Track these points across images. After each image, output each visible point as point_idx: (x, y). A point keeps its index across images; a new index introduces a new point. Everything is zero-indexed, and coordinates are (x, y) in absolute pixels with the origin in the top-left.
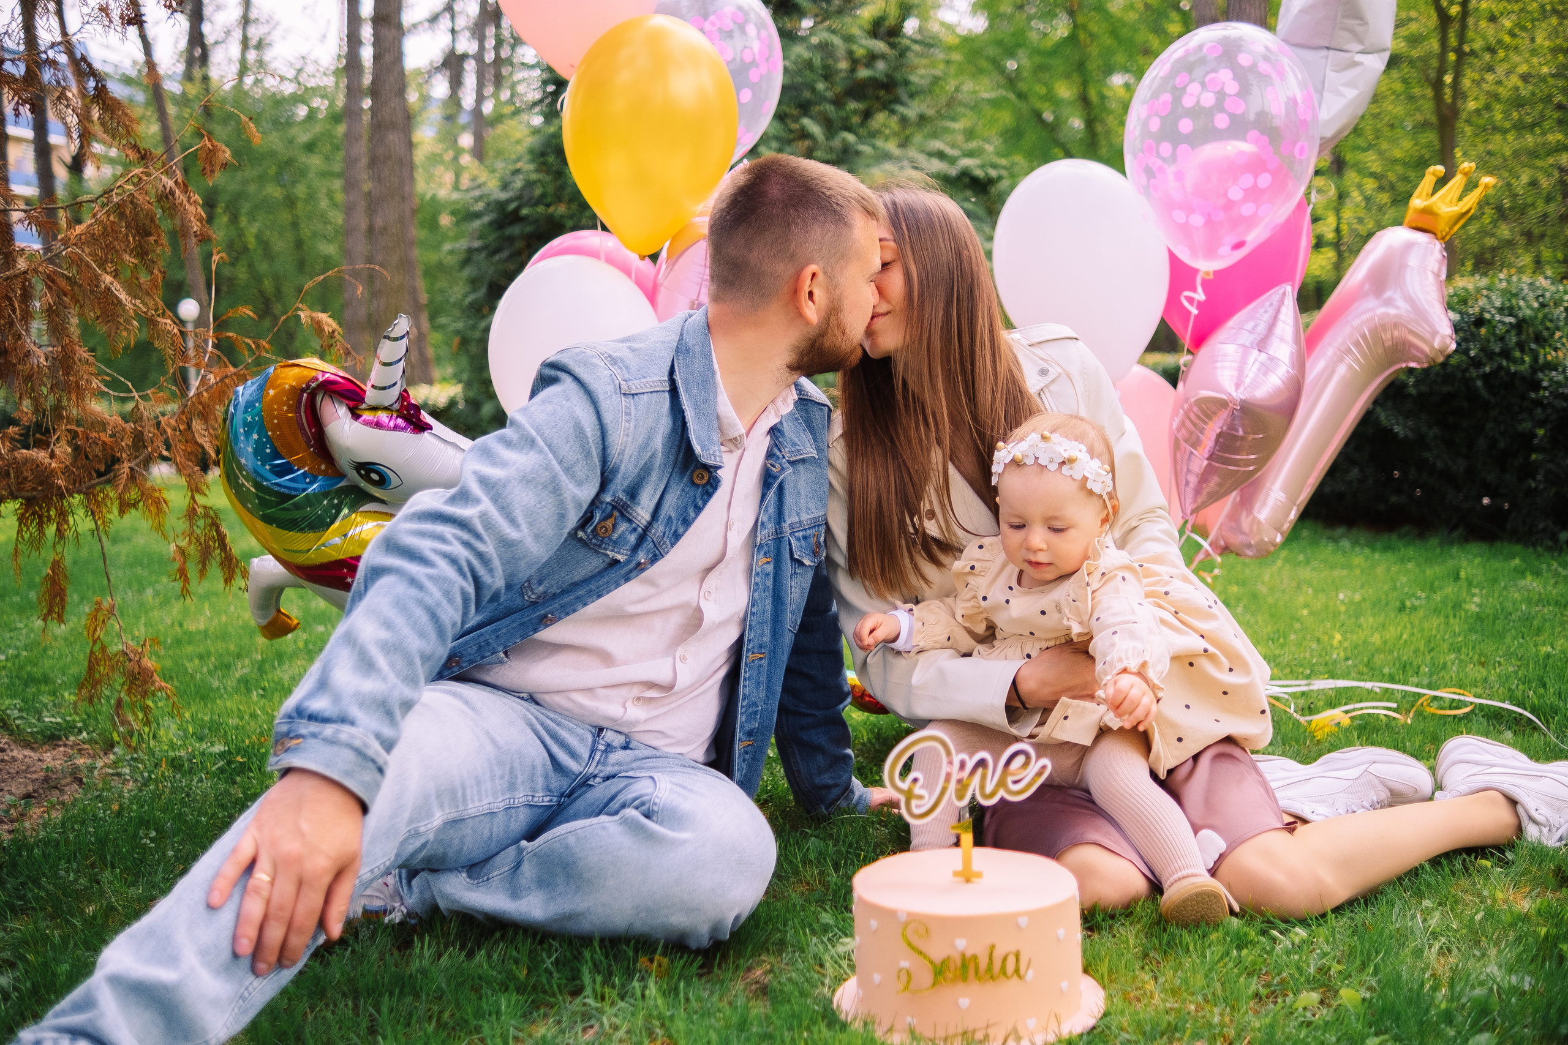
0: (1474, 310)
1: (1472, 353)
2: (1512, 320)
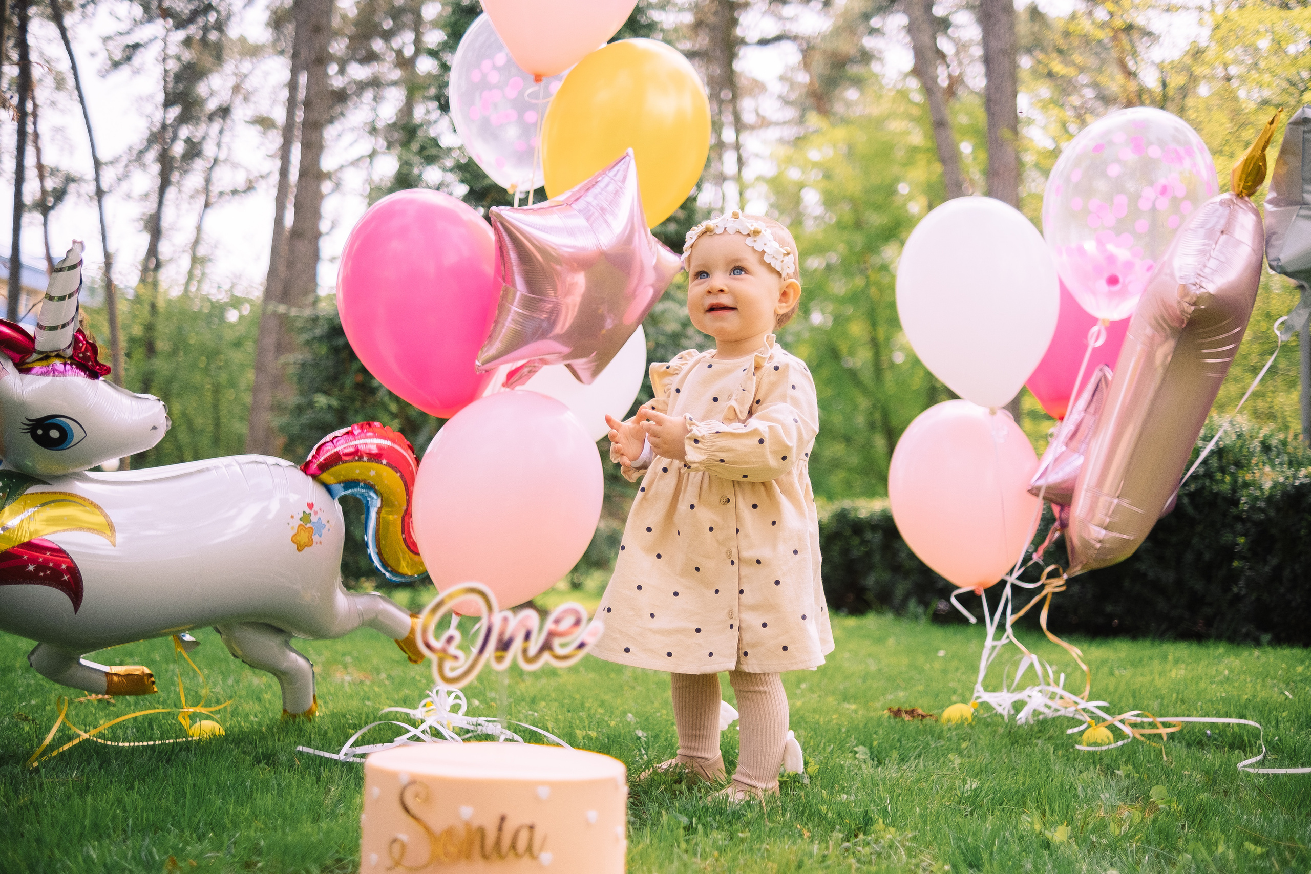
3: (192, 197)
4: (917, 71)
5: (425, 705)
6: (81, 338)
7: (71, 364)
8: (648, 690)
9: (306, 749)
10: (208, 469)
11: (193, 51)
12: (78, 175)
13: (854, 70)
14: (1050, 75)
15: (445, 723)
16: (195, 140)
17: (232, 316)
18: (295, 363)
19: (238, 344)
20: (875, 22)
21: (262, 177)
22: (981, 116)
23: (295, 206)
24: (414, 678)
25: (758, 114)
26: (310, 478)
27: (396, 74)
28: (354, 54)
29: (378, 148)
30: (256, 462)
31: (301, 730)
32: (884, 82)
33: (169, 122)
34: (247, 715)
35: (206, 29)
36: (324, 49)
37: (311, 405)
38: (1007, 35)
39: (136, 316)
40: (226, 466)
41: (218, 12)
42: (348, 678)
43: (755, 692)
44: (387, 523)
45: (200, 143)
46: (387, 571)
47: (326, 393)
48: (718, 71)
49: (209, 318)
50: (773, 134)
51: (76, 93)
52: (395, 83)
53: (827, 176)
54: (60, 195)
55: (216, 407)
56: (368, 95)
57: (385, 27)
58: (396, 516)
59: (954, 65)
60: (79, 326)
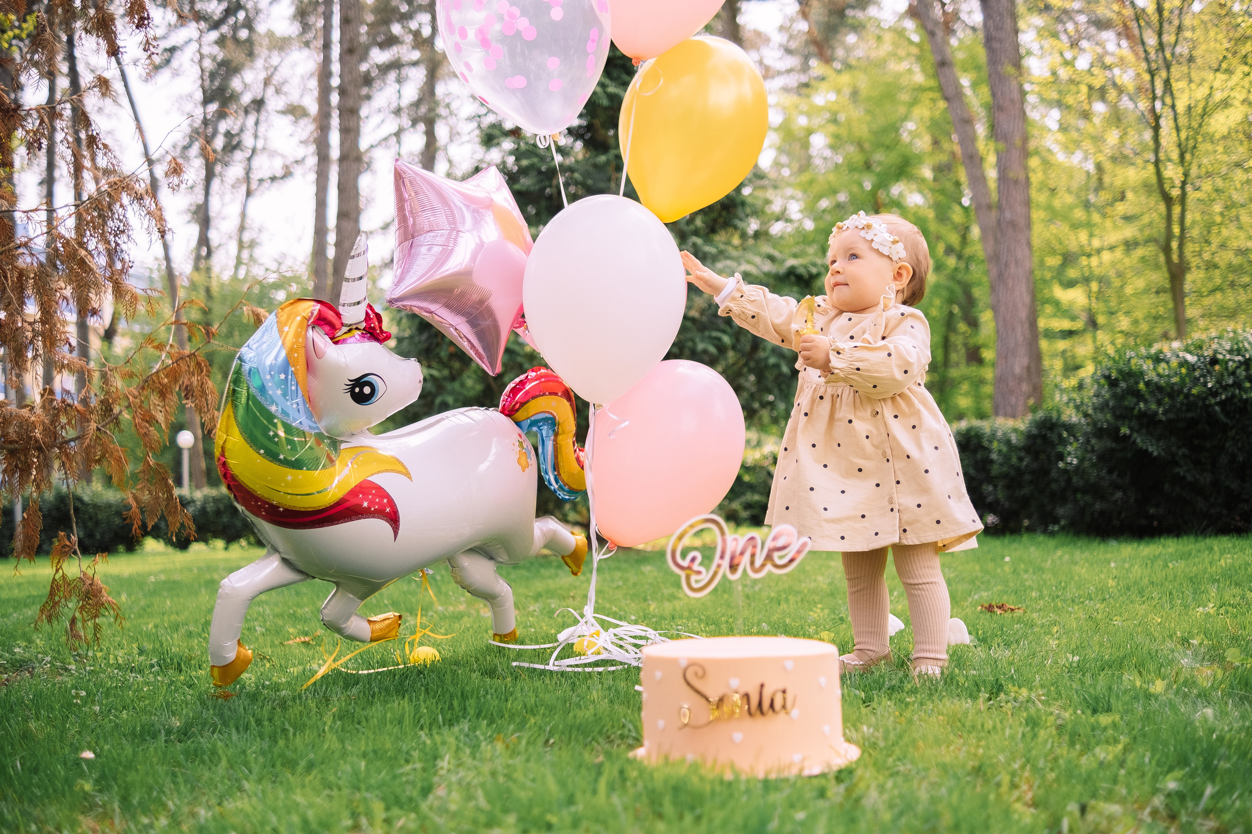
0: (1208, 353)
1: (1210, 385)
2: (1240, 358)
3: (233, 186)
4: (913, 12)
9: (522, 664)
11: (225, 49)
13: (854, 15)
16: (233, 133)
17: (280, 295)
21: (298, 162)
22: (982, 54)
26: (508, 418)
27: (416, 55)
28: (374, 39)
29: (403, 126)
32: (881, 24)
33: (209, 117)
35: (236, 28)
36: (354, 38)
41: (246, 10)
45: (239, 135)
50: (779, 83)
52: (415, 64)
53: (834, 120)
56: (392, 75)
57: (403, 11)
58: (569, 440)
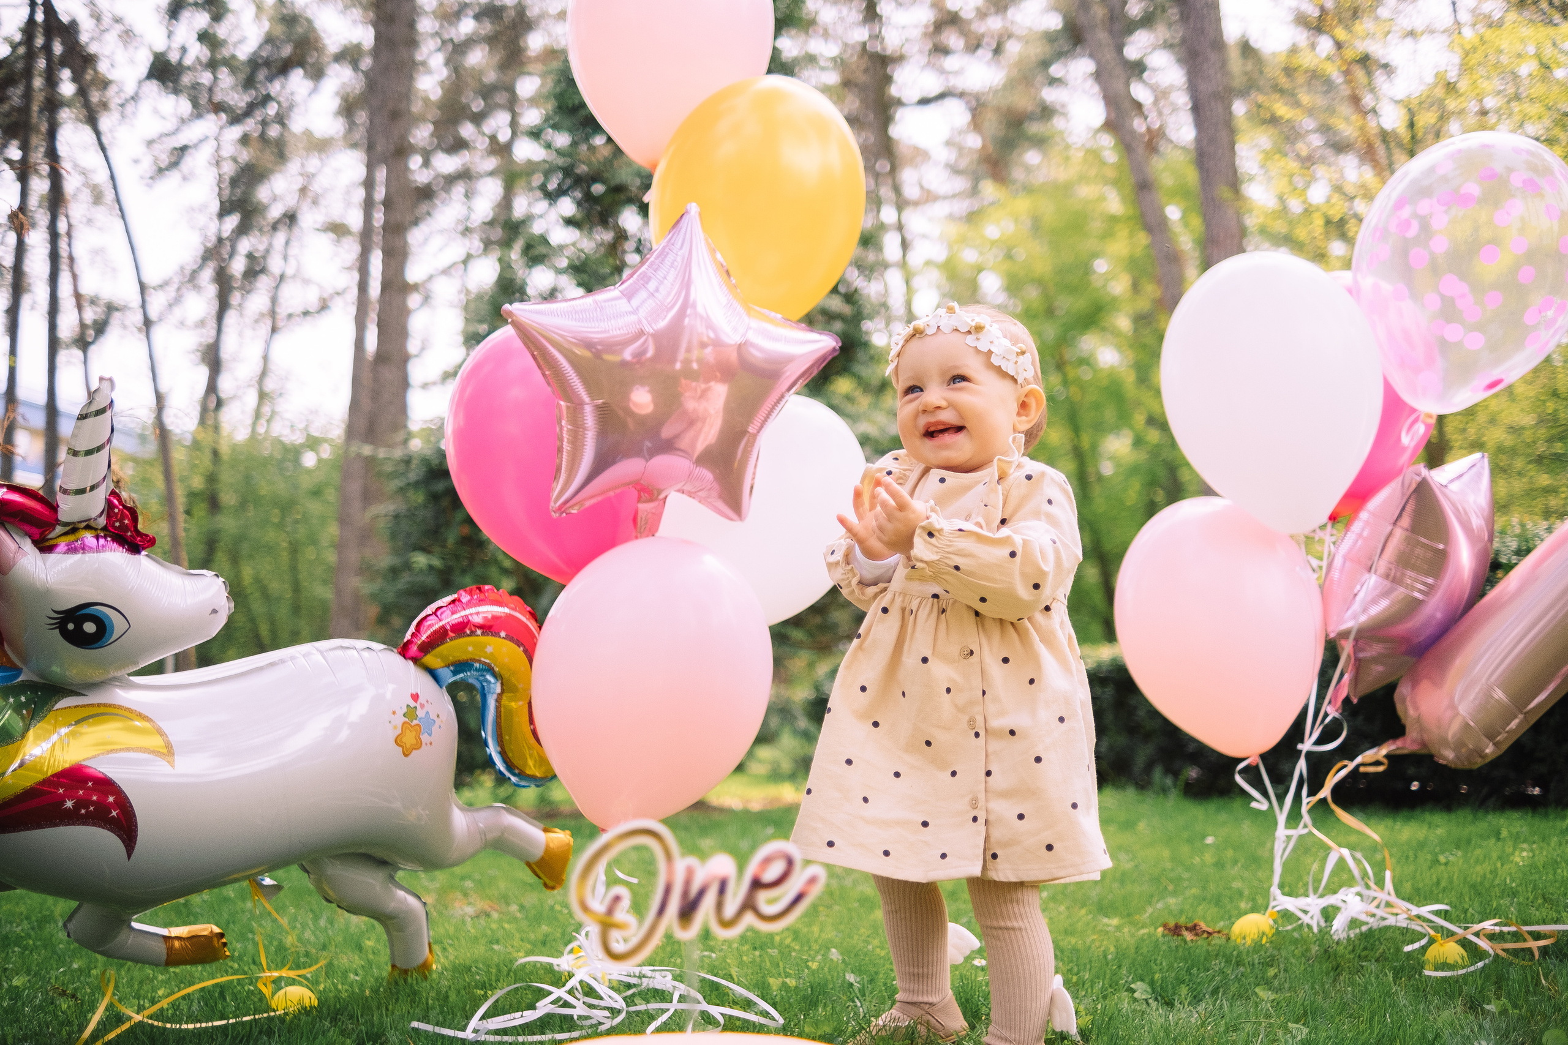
3: (257, 321)
4: (1110, 126)
5: (571, 951)
6: (116, 502)
7: (105, 537)
8: (849, 910)
9: (423, 1026)
10: (282, 661)
11: (251, 150)
12: (123, 303)
13: (1034, 128)
14: (1273, 120)
15: (599, 975)
16: (256, 255)
17: (309, 460)
18: (386, 516)
19: (316, 493)
20: (1056, 70)
21: (338, 294)
22: (1192, 175)
23: (379, 325)
24: (552, 908)
25: (922, 187)
26: (411, 663)
27: (491, 163)
28: (440, 143)
29: (473, 252)
30: (342, 647)
31: (415, 993)
32: (1071, 140)
33: (225, 235)
34: (345, 973)
35: (264, 123)
36: (404, 137)
37: (407, 566)
38: (1219, 76)
39: (195, 466)
40: (304, 656)
41: (279, 103)
42: (470, 910)
43: (1007, 929)
44: (510, 712)
45: (264, 257)
46: (514, 775)
47: (425, 550)
48: (872, 139)
49: (280, 464)
50: (941, 209)
51: (117, 207)
52: (489, 174)
53: (1009, 256)
54: (100, 327)
55: (294, 569)
56: (459, 189)
57: (475, 109)
58: (521, 703)
59: (1152, 116)
60: (112, 486)
